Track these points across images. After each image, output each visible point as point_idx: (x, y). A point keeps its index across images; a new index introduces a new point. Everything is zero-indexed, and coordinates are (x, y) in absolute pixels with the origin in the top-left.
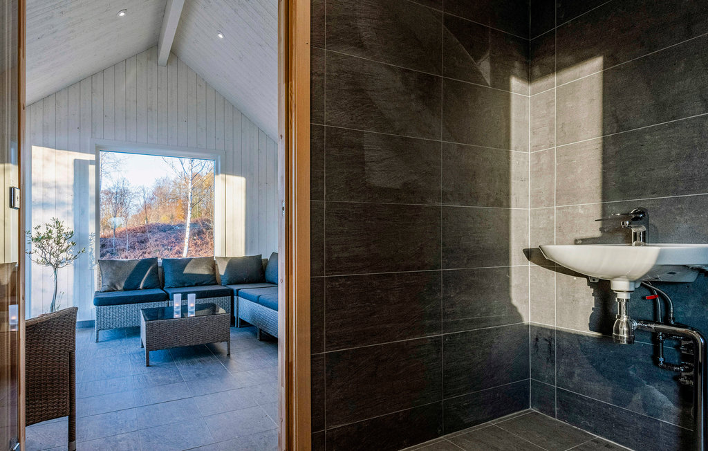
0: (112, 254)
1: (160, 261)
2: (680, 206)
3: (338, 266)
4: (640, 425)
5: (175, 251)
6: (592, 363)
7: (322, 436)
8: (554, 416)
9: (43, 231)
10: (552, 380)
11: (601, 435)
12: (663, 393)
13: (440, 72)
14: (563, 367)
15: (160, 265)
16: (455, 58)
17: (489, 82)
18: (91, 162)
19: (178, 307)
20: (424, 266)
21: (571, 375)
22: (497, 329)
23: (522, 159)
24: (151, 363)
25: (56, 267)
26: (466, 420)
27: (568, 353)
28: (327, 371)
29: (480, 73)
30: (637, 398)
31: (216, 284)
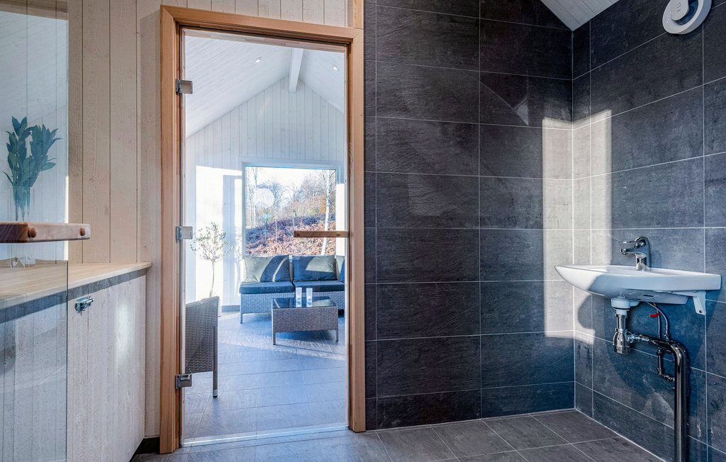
0: (264, 245)
1: (291, 257)
2: (676, 237)
3: (387, 276)
4: (651, 427)
5: (317, 243)
6: (617, 370)
7: (375, 402)
8: (591, 416)
9: (204, 233)
10: (589, 384)
11: (624, 435)
12: (666, 400)
13: (477, 120)
14: (597, 373)
15: (291, 261)
16: (492, 107)
17: (527, 122)
18: (239, 177)
19: (299, 299)
20: (463, 278)
21: (603, 380)
22: (537, 335)
23: (564, 186)
24: (277, 342)
25: (214, 261)
26: (505, 409)
27: (601, 360)
28: (378, 354)
29: (518, 117)
30: (649, 403)
31: (336, 279)
